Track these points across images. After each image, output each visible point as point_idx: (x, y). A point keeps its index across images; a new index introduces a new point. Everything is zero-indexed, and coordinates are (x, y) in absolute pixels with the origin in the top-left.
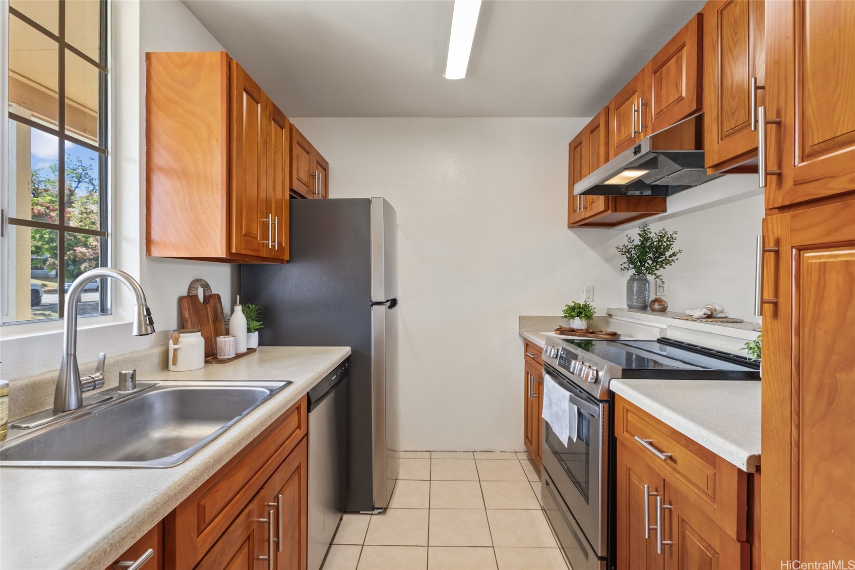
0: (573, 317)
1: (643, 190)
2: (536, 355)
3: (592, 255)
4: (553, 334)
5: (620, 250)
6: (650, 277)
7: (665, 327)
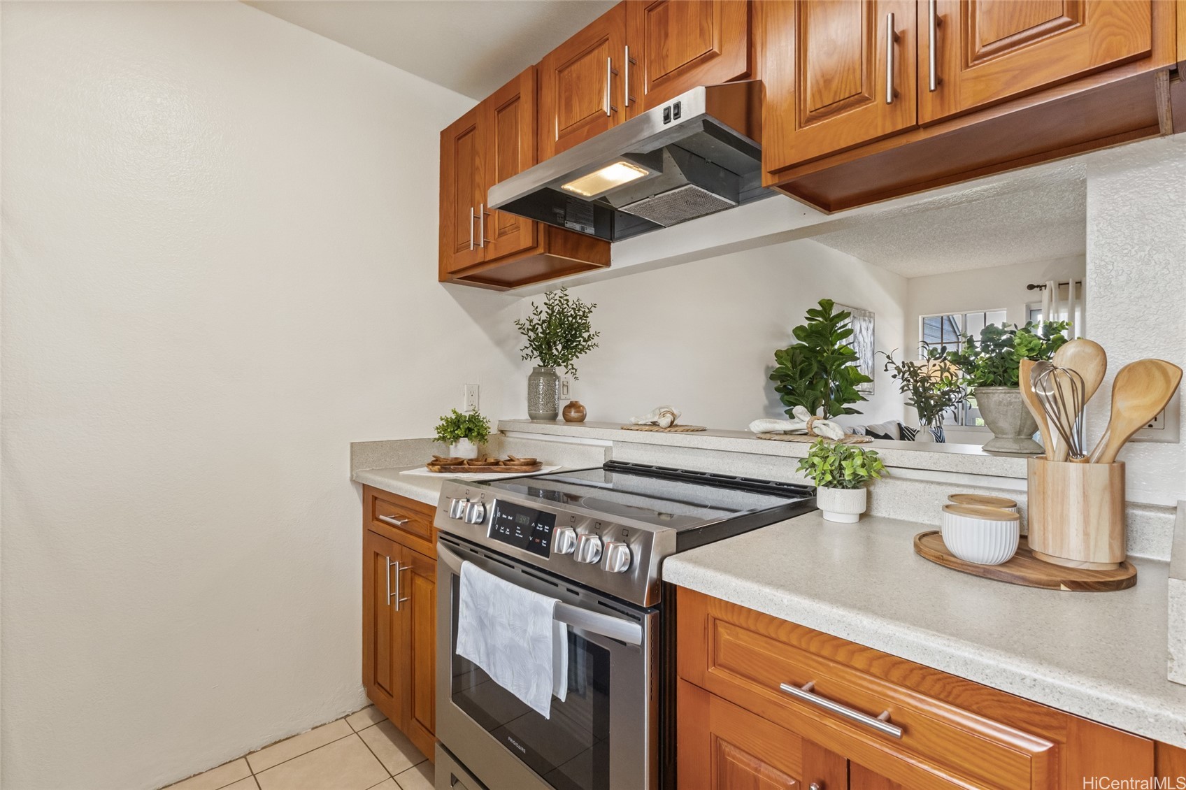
0: (457, 438)
1: (584, 224)
2: (404, 517)
3: (476, 332)
4: (424, 472)
5: (520, 326)
6: (560, 371)
7: (610, 444)
